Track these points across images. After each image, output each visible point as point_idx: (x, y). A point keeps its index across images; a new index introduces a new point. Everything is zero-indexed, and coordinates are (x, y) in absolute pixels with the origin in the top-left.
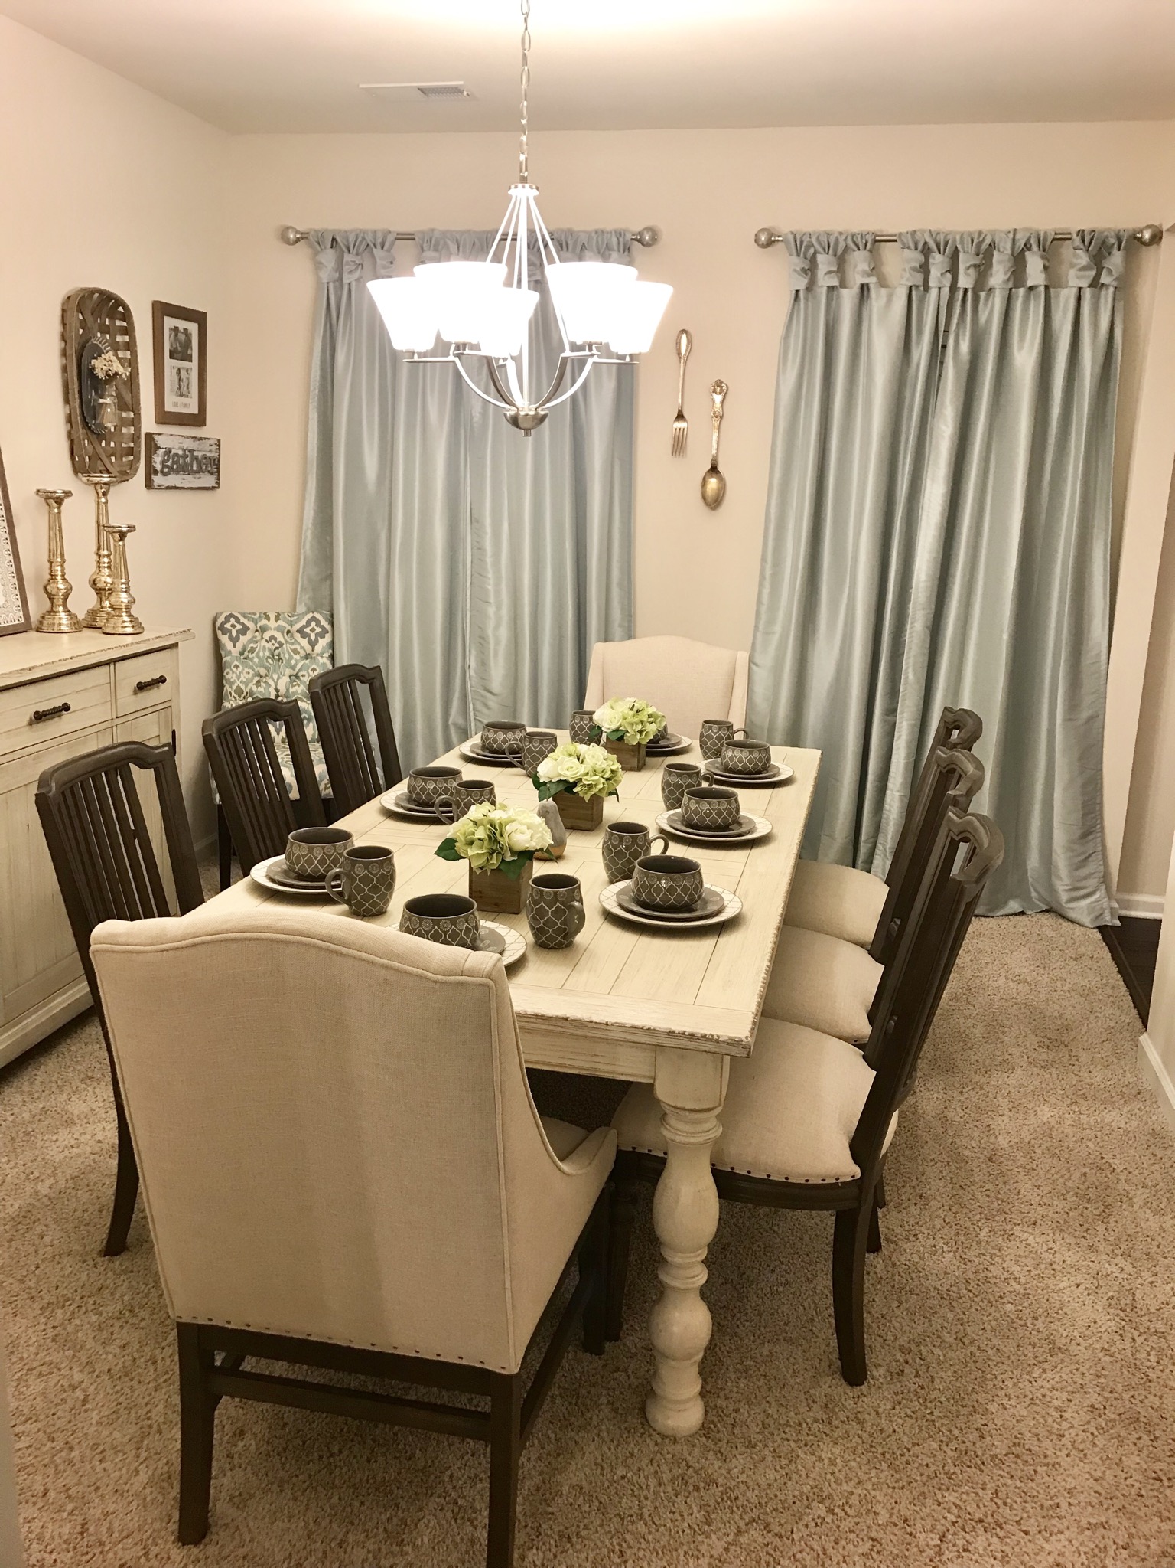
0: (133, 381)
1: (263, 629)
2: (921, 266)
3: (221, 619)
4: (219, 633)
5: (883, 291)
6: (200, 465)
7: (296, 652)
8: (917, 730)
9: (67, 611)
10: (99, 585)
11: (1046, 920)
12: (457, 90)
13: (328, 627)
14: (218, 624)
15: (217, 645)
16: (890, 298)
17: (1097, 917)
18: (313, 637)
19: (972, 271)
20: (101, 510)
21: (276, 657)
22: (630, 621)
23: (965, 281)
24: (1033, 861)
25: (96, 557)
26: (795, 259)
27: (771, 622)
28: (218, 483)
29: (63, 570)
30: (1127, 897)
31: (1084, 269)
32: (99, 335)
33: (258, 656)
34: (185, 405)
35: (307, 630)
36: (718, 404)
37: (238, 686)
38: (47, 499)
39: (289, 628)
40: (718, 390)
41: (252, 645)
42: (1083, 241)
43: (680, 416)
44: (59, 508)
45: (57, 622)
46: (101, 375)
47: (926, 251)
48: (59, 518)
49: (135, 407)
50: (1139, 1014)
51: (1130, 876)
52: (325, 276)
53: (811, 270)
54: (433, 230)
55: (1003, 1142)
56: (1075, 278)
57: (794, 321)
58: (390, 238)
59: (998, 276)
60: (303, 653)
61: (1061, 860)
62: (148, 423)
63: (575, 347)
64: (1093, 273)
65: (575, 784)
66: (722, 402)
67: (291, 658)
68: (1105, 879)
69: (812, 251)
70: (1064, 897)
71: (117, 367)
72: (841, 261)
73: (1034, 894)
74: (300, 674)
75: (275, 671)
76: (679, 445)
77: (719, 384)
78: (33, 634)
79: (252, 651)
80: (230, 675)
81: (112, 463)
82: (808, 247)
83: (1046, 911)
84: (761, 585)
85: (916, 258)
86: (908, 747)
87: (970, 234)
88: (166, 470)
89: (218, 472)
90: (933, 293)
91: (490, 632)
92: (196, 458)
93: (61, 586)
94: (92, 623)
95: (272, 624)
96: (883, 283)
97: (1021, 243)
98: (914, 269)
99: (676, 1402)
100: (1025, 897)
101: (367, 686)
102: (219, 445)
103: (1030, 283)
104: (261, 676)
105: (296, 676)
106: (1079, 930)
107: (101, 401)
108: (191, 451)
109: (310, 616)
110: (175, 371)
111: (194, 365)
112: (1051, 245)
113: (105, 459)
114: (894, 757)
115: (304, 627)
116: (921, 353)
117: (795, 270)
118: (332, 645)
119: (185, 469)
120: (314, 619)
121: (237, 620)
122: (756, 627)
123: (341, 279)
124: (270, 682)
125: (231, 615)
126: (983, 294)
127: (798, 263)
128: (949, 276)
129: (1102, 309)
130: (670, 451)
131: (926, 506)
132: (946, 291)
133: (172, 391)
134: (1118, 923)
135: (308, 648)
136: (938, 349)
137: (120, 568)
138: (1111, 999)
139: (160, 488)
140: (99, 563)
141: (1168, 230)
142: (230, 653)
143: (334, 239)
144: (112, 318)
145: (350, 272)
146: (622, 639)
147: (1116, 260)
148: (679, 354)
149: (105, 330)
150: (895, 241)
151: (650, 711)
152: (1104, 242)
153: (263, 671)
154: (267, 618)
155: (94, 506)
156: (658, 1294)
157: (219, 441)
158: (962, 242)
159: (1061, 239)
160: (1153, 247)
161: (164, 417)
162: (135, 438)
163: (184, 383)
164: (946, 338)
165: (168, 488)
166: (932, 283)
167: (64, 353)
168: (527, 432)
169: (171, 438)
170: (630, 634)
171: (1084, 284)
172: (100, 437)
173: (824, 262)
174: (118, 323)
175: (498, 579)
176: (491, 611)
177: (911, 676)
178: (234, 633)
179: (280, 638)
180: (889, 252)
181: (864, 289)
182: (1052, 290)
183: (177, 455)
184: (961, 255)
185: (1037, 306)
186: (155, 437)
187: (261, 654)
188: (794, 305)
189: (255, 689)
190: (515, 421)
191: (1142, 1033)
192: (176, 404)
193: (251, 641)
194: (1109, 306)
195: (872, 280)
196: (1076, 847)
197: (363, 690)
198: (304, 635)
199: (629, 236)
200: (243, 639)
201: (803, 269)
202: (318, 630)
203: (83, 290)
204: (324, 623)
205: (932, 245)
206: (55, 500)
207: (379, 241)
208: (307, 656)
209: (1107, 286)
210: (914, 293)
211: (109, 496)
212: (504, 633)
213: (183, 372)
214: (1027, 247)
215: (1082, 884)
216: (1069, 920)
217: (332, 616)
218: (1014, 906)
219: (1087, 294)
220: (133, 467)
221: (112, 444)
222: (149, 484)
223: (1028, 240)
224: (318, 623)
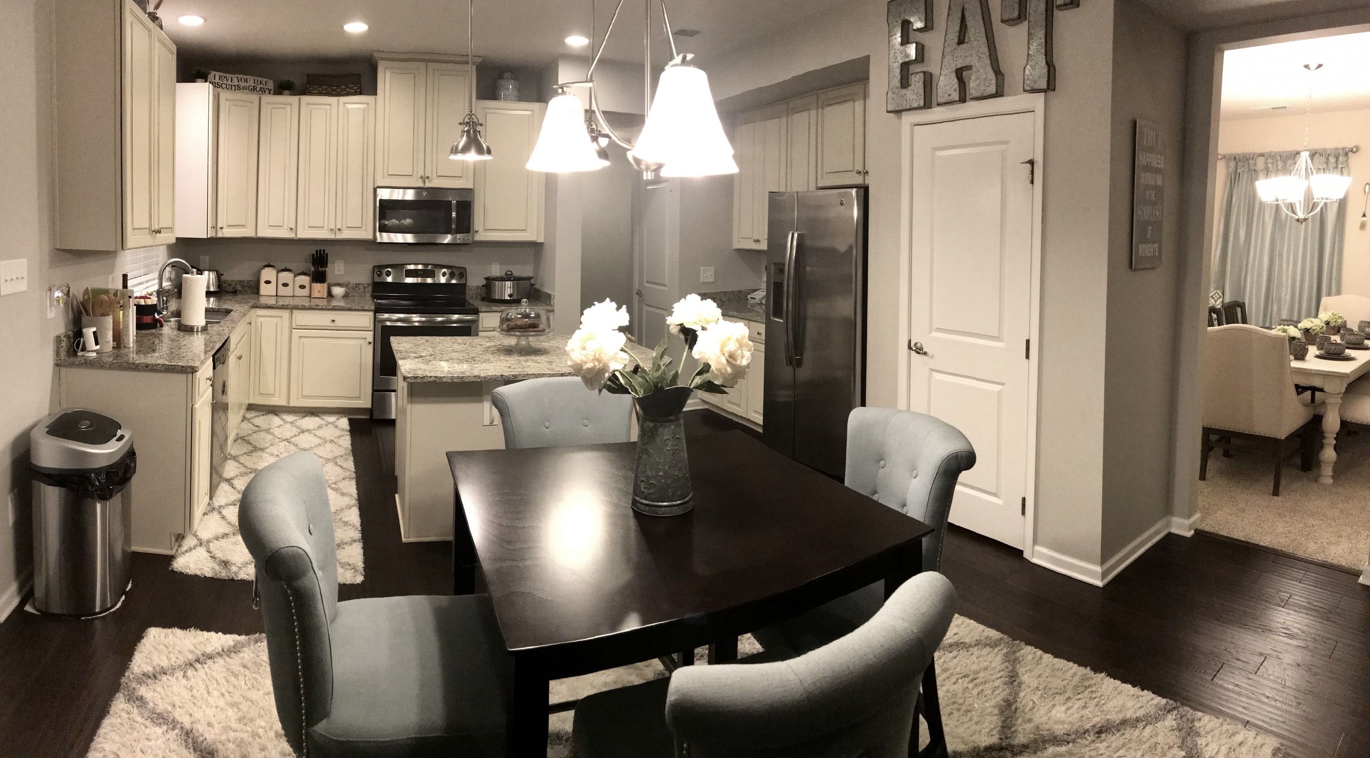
7: (1209, 304)
12: (1285, 107)
13: (1222, 295)
18: (1216, 299)
35: (1214, 296)
43: (1364, 215)
52: (1231, 170)
54: (1271, 152)
58: (1255, 156)
63: (1317, 199)
65: (1309, 329)
76: (1364, 226)
91: (1283, 297)
99: (1325, 476)
101: (1240, 308)
109: (1215, 291)
118: (1222, 302)
120: (1216, 292)
123: (1236, 171)
130: (1359, 228)
135: (1214, 303)
143: (1235, 158)
145: (1240, 169)
146: (1335, 295)
148: (1365, 193)
151: (1339, 315)
156: (1321, 447)
168: (1302, 223)
170: (1339, 293)
175: (1287, 278)
176: (1284, 289)
190: (1298, 220)
197: (1239, 310)
199: (1347, 150)
202: (1218, 296)
204: (1220, 294)
207: (1252, 157)
212: (1288, 297)
217: (1223, 292)
224: (1218, 294)
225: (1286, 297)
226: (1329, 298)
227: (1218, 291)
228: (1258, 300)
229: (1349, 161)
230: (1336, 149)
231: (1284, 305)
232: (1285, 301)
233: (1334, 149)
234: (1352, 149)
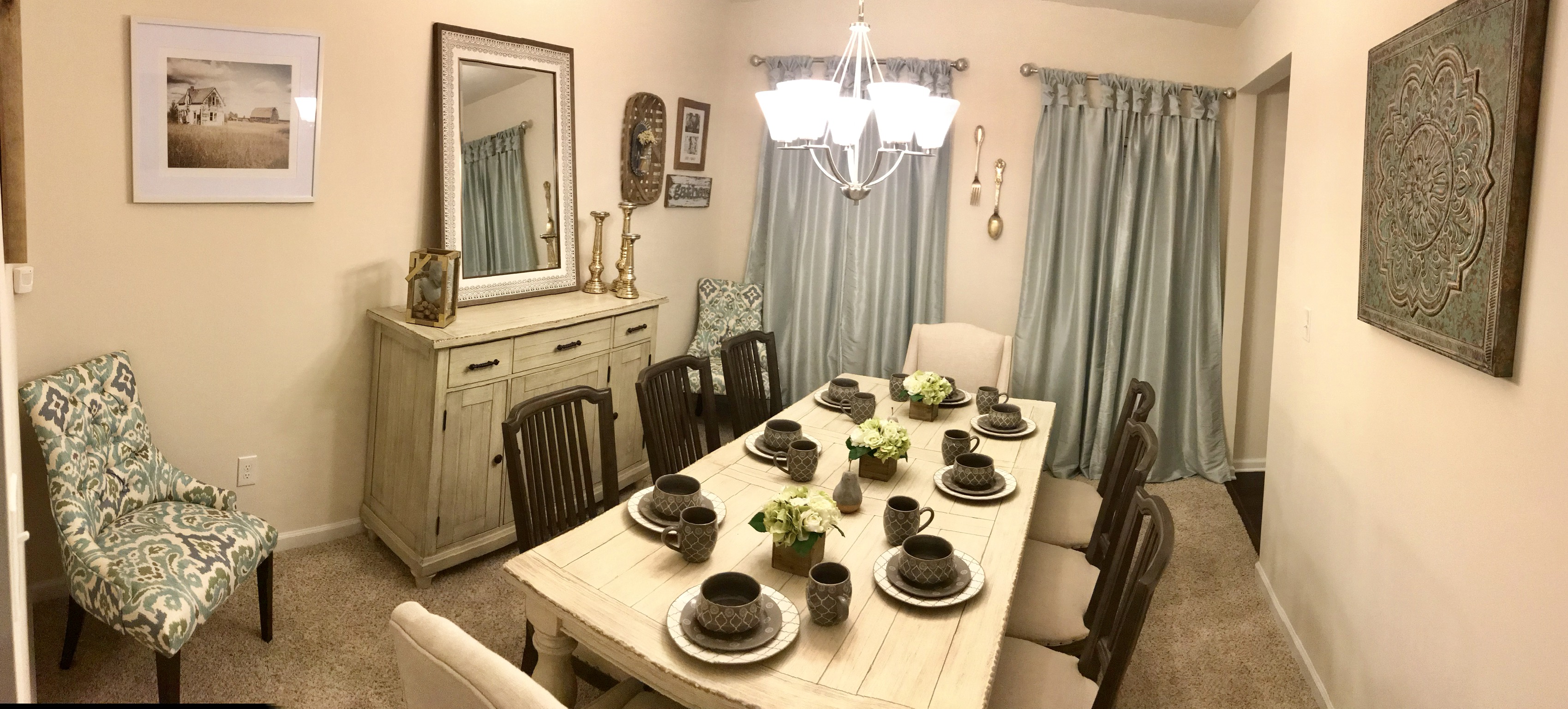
0: (662, 146)
1: (724, 290)
2: (1112, 96)
3: (702, 282)
4: (700, 290)
5: (1091, 110)
6: (697, 194)
7: (741, 306)
8: (1116, 375)
9: (600, 281)
10: (621, 267)
11: (1195, 481)
13: (761, 294)
14: (700, 284)
15: (699, 297)
16: (1095, 114)
17: (1224, 477)
18: (751, 298)
19: (1140, 102)
20: (626, 226)
21: (730, 307)
22: (942, 305)
23: (1137, 108)
24: (1186, 448)
25: (620, 251)
26: (1044, 85)
27: (1028, 311)
28: (708, 204)
29: (600, 258)
30: (1239, 461)
31: (1198, 108)
32: (645, 119)
33: (719, 305)
34: (692, 159)
35: (749, 294)
36: (999, 174)
37: (706, 322)
38: (596, 217)
39: (738, 292)
40: (999, 165)
41: (717, 299)
42: (1197, 92)
43: (976, 181)
44: (601, 223)
45: (593, 287)
46: (642, 143)
47: (1114, 87)
48: (601, 229)
49: (662, 161)
50: (1253, 543)
51: (1240, 450)
53: (1054, 92)
54: (834, 56)
55: (1178, 664)
56: (1195, 114)
57: (1044, 124)
58: (810, 61)
59: (1155, 107)
60: (745, 307)
61: (1203, 448)
62: (669, 168)
64: (1203, 111)
65: (875, 450)
66: (1002, 173)
67: (738, 310)
68: (1227, 455)
69: (1054, 81)
70: (1205, 468)
71: (652, 138)
72: (1070, 87)
73: (1187, 466)
74: (742, 319)
75: (728, 315)
76: (975, 198)
77: (1000, 161)
78: (580, 293)
79: (716, 302)
80: (703, 315)
81: (645, 192)
82: (1052, 79)
83: (1195, 475)
84: (1023, 289)
85: (1109, 91)
86: (1112, 387)
87: (1138, 80)
88: (677, 196)
89: (709, 197)
90: (1119, 113)
91: (854, 304)
92: (696, 190)
93: (598, 266)
94: (614, 289)
95: (729, 288)
96: (1091, 105)
97: (1166, 90)
98: (1108, 97)
100: (1184, 469)
102: (711, 182)
103: (1172, 114)
104: (720, 317)
105: (740, 320)
106: (1215, 486)
107: (641, 158)
108: (693, 186)
109: (751, 286)
110: (688, 139)
111: (700, 135)
112: (1181, 92)
113: (641, 190)
114: (1103, 391)
115: (748, 292)
116: (1113, 149)
117: (1044, 93)
118: (762, 304)
119: (688, 196)
120: (753, 288)
121: (710, 284)
122: (1020, 314)
124: (725, 321)
125: (708, 281)
126: (1146, 117)
127: (1048, 89)
128: (1127, 104)
129: (1209, 132)
130: (969, 203)
131: (1118, 243)
132: (1126, 113)
133: (685, 150)
134: (1235, 478)
135: (748, 304)
136: (1123, 148)
137: (630, 261)
138: (1236, 534)
139: (673, 206)
140: (622, 254)
141: (1239, 91)
142: (704, 302)
143: (780, 62)
144: (655, 110)
147: (1215, 105)
148: (977, 141)
149: (649, 116)
150: (1097, 79)
152: (1208, 94)
153: (721, 315)
154: (727, 284)
155: (622, 221)
157: (711, 179)
158: (1134, 84)
159: (1186, 89)
160: (1233, 100)
161: (679, 165)
162: (660, 178)
163: (693, 146)
164: (1126, 142)
165: (678, 207)
166: (1119, 107)
167: (624, 131)
168: (856, 201)
169: (682, 178)
170: (942, 320)
171: (1199, 117)
172: (640, 178)
173: (1062, 89)
174: (658, 112)
175: (861, 273)
176: (856, 292)
177: (1112, 344)
178: (708, 291)
179: (733, 296)
180: (1095, 87)
181: (1081, 107)
182: (1183, 119)
183: (684, 188)
184: (1134, 92)
185: (1175, 128)
186: (673, 177)
187: (721, 305)
188: (1043, 116)
189: (715, 324)
190: (848, 194)
191: (1257, 561)
192: (687, 158)
193: (717, 296)
194: (1213, 131)
195: (1085, 103)
196: (1209, 439)
198: (747, 297)
199: (949, 64)
200: (713, 295)
201: (1050, 92)
202: (755, 295)
203: (638, 94)
204: (759, 291)
205: (1117, 83)
206: (600, 218)
208: (747, 310)
209: (1211, 120)
210: (1108, 112)
211: (632, 216)
212: (863, 306)
213: (693, 140)
214: (1169, 92)
215: (1215, 459)
216: (1208, 480)
217: (763, 287)
218: (1176, 474)
219: (1201, 123)
220: (657, 195)
221: (647, 182)
222: (666, 205)
223: (1170, 88)
224: (755, 291)
225: (860, 307)
226: (925, 326)
227: (756, 287)
228: (816, 306)
229: (954, 84)
230: (933, 62)
231: (857, 318)
232: (859, 311)
233: (930, 61)
234: (957, 62)
